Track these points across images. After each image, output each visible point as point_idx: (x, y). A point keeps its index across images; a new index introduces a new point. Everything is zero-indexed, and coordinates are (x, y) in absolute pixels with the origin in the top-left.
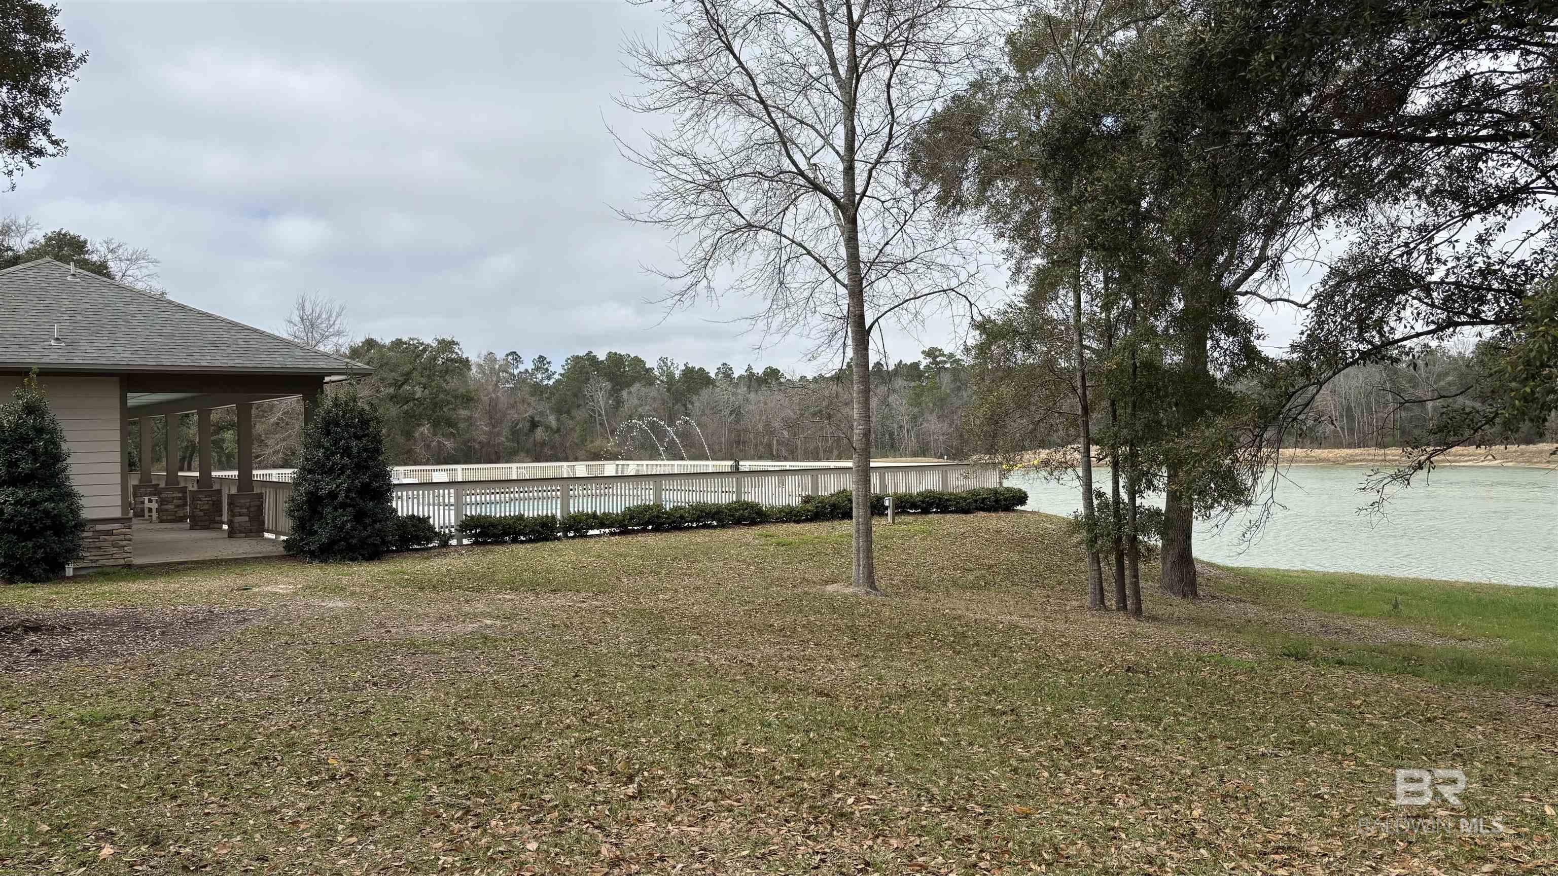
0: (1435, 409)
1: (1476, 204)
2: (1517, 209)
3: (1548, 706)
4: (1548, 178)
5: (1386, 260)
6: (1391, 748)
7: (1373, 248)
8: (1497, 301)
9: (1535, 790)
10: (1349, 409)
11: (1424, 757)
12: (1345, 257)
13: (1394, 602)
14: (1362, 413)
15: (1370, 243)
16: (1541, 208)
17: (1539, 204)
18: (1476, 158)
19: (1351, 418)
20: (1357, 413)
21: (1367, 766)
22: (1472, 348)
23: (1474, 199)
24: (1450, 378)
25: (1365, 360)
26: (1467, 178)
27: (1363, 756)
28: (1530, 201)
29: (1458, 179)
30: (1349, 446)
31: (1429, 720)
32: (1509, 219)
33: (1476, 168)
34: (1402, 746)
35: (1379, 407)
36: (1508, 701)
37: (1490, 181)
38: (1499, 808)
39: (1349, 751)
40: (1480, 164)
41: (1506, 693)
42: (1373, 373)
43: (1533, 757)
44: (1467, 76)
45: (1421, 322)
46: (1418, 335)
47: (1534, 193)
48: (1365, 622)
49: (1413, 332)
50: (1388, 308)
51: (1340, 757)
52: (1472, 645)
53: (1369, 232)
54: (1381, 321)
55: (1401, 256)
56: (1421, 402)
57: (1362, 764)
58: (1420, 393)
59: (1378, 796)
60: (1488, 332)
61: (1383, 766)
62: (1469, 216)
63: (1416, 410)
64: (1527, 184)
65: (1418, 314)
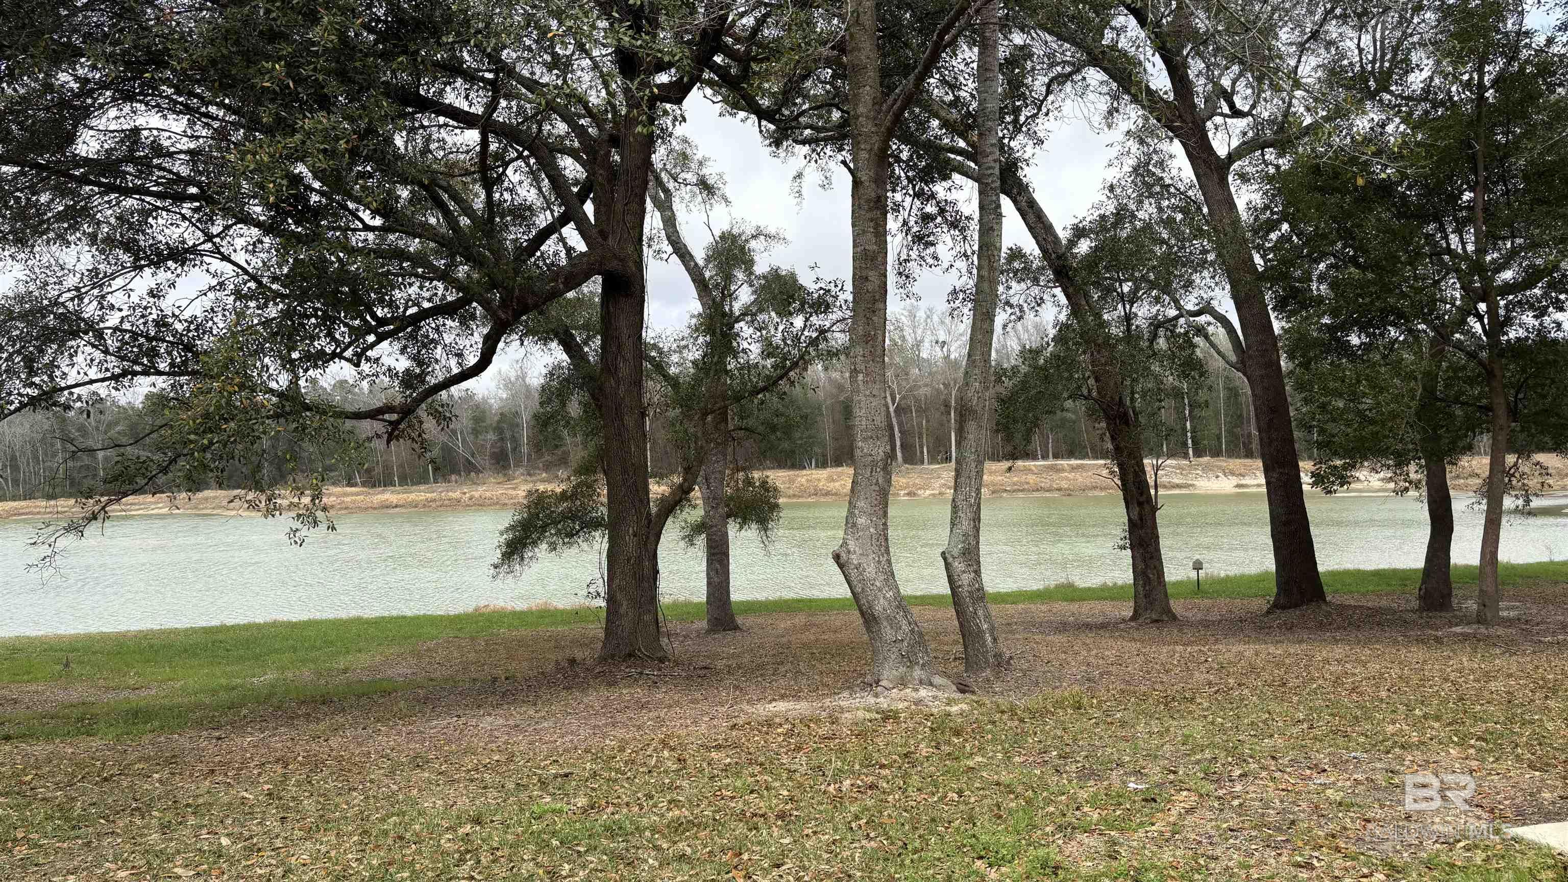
0: (106, 459)
1: (147, 257)
2: (185, 268)
3: (219, 738)
4: (214, 244)
5: (55, 303)
6: (67, 819)
7: (41, 288)
8: (169, 353)
9: (211, 825)
10: (13, 458)
11: (102, 821)
12: (11, 294)
13: (64, 661)
14: (28, 464)
15: (38, 282)
16: (207, 271)
17: (205, 267)
18: (146, 213)
19: (15, 468)
20: (22, 463)
21: (41, 846)
22: (141, 398)
23: (145, 253)
24: (118, 428)
25: (35, 406)
26: (138, 231)
27: (36, 836)
28: (198, 262)
29: (128, 231)
30: (14, 498)
31: (106, 779)
32: (178, 276)
33: (146, 223)
34: (79, 815)
35: (46, 455)
36: (182, 741)
37: (160, 238)
38: (178, 852)
39: (20, 835)
40: (150, 220)
41: (180, 735)
42: (40, 419)
43: (209, 792)
44: (136, 131)
45: (94, 369)
46: (92, 382)
47: (202, 255)
48: (34, 687)
49: (86, 379)
50: (60, 351)
51: (10, 844)
52: (143, 693)
53: (37, 270)
54: (52, 366)
55: (72, 299)
56: (91, 451)
57: (36, 845)
58: (90, 443)
59: (54, 876)
60: (162, 383)
61: (59, 841)
62: (141, 268)
63: (86, 460)
64: (195, 245)
65: (92, 360)
